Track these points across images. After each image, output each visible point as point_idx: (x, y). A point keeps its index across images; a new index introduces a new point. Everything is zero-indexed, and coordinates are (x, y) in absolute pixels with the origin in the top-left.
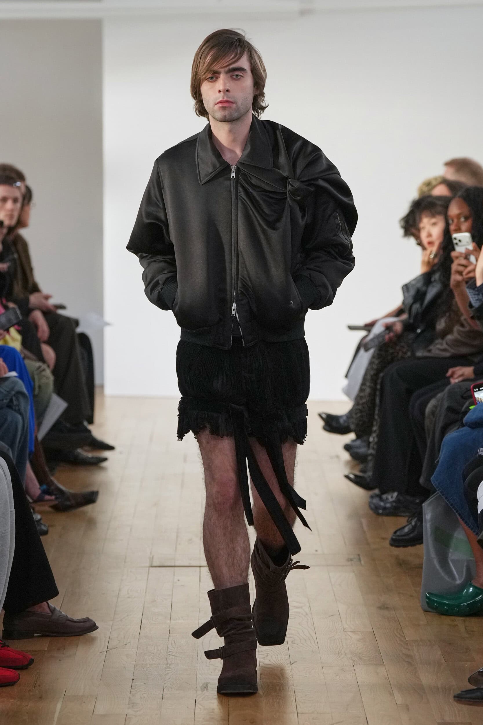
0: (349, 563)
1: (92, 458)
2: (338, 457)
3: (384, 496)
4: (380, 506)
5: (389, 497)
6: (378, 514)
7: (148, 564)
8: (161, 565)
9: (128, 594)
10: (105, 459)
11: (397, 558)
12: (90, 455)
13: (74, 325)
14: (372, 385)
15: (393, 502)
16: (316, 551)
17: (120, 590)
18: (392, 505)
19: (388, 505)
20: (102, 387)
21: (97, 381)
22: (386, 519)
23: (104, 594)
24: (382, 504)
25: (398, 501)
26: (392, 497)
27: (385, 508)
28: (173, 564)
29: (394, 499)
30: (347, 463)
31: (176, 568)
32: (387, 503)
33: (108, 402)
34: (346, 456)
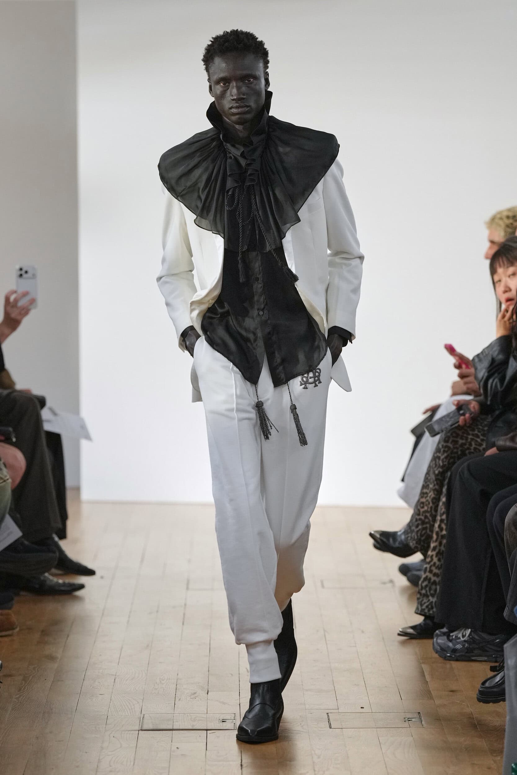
0: (406, 724)
1: (64, 584)
2: (391, 581)
3: (453, 634)
4: (449, 647)
5: (460, 635)
6: (445, 658)
7: (137, 728)
8: (155, 728)
9: (111, 766)
10: (82, 587)
11: (470, 717)
12: (61, 581)
13: (39, 407)
14: (437, 487)
15: (465, 641)
16: (362, 708)
17: (99, 761)
18: (464, 646)
19: (459, 646)
20: (78, 489)
21: (69, 482)
22: (455, 664)
23: (78, 767)
24: (450, 644)
25: (471, 641)
26: (463, 636)
27: (454, 651)
28: (171, 727)
29: (466, 638)
30: (404, 590)
31: (174, 732)
32: (458, 643)
33: (85, 509)
34: (403, 581)
